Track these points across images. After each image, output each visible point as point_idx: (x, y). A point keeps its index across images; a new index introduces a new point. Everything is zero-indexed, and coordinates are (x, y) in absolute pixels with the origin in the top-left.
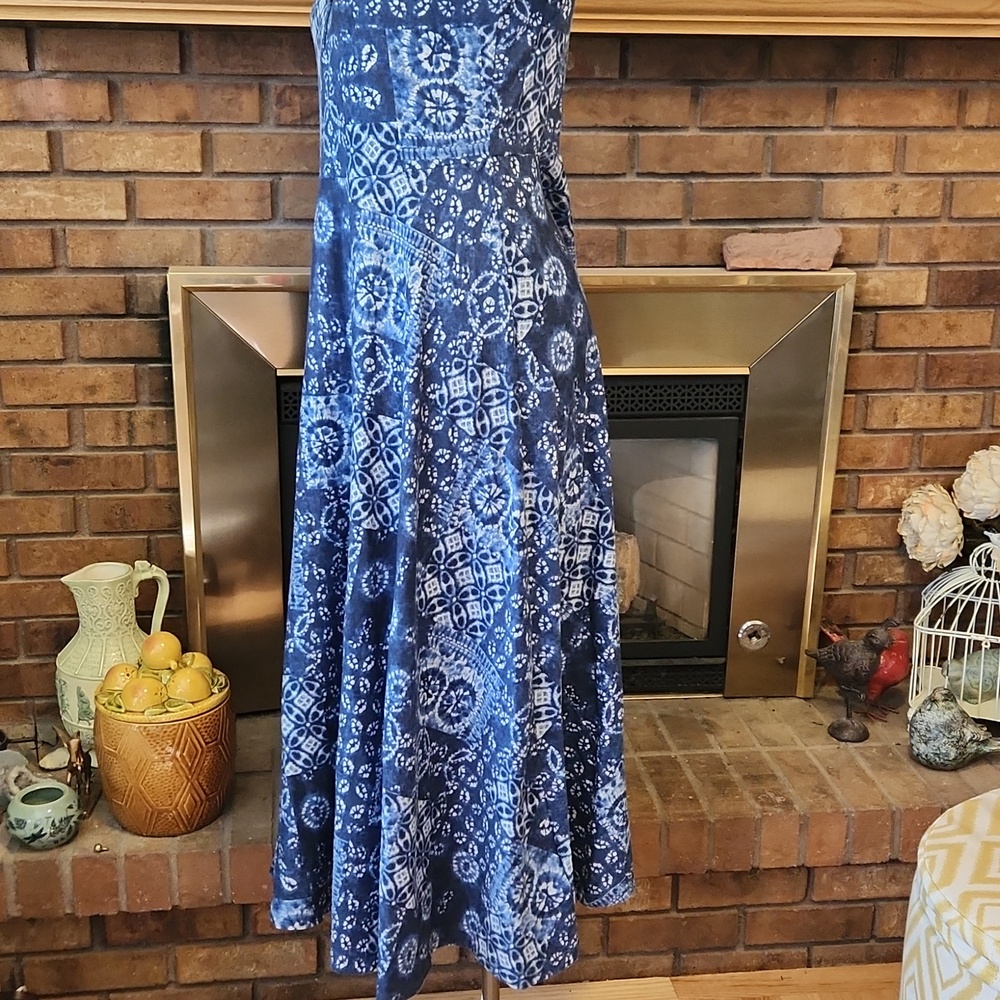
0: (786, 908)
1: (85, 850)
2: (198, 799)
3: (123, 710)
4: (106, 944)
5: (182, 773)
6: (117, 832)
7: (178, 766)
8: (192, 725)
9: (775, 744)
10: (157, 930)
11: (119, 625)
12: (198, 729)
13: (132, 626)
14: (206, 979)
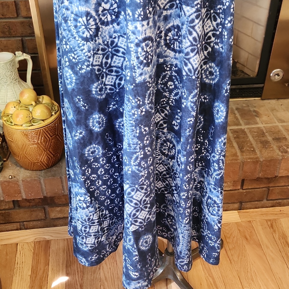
0: (285, 187)
1: (5, 177)
2: (50, 157)
3: (13, 124)
4: (19, 206)
5: (41, 148)
6: (18, 168)
7: (39, 146)
8: (44, 130)
9: (284, 122)
10: (39, 202)
11: (12, 80)
12: (47, 131)
13: (17, 80)
14: (61, 217)
